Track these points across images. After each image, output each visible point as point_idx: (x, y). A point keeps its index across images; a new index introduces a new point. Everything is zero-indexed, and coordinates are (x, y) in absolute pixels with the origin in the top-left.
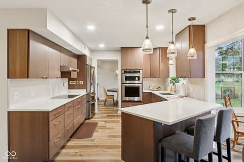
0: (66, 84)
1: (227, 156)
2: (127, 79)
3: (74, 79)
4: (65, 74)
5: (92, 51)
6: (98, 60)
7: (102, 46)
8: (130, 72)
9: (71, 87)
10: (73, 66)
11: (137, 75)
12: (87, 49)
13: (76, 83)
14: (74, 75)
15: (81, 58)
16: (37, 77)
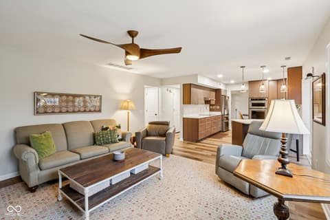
0: (208, 108)
1: (295, 150)
2: (253, 105)
3: (213, 105)
4: (207, 102)
5: (226, 85)
6: (232, 91)
7: (232, 82)
8: (256, 100)
9: (211, 110)
10: (212, 96)
11: (263, 102)
12: (222, 85)
13: (214, 107)
14: (213, 102)
15: (217, 91)
16: (193, 104)
